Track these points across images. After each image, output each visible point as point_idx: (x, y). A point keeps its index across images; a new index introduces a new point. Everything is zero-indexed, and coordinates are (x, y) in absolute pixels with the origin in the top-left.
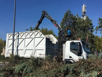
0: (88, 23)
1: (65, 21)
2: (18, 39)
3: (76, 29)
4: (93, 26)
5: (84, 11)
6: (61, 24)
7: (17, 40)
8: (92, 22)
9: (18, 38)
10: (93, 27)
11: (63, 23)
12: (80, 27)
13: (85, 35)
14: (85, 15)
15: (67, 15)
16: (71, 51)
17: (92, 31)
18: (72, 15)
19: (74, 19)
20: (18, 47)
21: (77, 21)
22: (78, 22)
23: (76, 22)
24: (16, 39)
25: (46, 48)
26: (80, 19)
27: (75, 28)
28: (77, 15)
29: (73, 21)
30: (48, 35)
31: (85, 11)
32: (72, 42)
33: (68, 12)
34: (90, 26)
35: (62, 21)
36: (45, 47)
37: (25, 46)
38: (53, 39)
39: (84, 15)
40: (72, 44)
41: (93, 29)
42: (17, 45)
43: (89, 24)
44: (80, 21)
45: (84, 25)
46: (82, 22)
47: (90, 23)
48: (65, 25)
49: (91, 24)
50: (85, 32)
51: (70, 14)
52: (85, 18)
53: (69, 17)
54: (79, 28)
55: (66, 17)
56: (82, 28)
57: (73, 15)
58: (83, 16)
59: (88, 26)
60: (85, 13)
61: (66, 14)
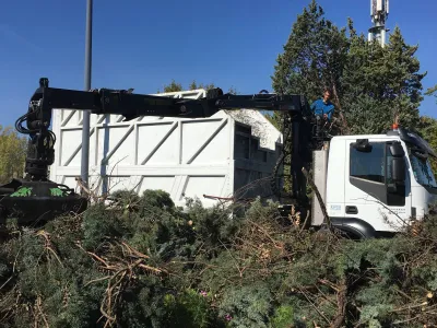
0: (399, 60)
1: (296, 51)
2: (107, 128)
3: (346, 88)
4: (420, 72)
5: (379, 8)
6: (277, 64)
7: (102, 131)
8: (417, 57)
9: (104, 122)
10: (421, 77)
11: (290, 60)
12: (362, 78)
13: (385, 115)
14: (382, 27)
15: (304, 26)
16: (352, 182)
17: (415, 98)
18: (329, 24)
19: (336, 42)
20: (105, 163)
21: (350, 53)
22: (353, 58)
23: (345, 57)
24: (99, 128)
25: (237, 170)
26: (362, 42)
27: (338, 85)
28: (351, 28)
29: (330, 52)
30: (237, 112)
31: (383, 6)
32: (360, 142)
33: (309, 11)
34: (408, 76)
35: (282, 52)
36: (232, 162)
37: (140, 161)
38: (262, 129)
39: (378, 25)
40: (360, 150)
41: (418, 86)
42: (101, 157)
43: (403, 64)
44: (363, 50)
45: (383, 69)
46: (373, 59)
47: (408, 61)
48: (297, 72)
49: (413, 67)
50: (382, 100)
51: (320, 20)
52: (383, 39)
53: (313, 34)
54: (356, 82)
55: (300, 35)
56: (373, 84)
57: (334, 25)
58: (375, 31)
59: (399, 74)
60: (382, 17)
61: (299, 20)
